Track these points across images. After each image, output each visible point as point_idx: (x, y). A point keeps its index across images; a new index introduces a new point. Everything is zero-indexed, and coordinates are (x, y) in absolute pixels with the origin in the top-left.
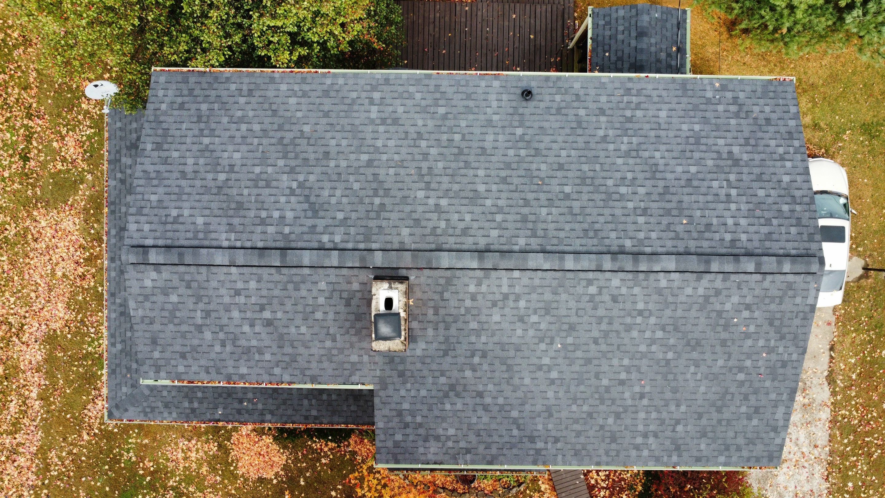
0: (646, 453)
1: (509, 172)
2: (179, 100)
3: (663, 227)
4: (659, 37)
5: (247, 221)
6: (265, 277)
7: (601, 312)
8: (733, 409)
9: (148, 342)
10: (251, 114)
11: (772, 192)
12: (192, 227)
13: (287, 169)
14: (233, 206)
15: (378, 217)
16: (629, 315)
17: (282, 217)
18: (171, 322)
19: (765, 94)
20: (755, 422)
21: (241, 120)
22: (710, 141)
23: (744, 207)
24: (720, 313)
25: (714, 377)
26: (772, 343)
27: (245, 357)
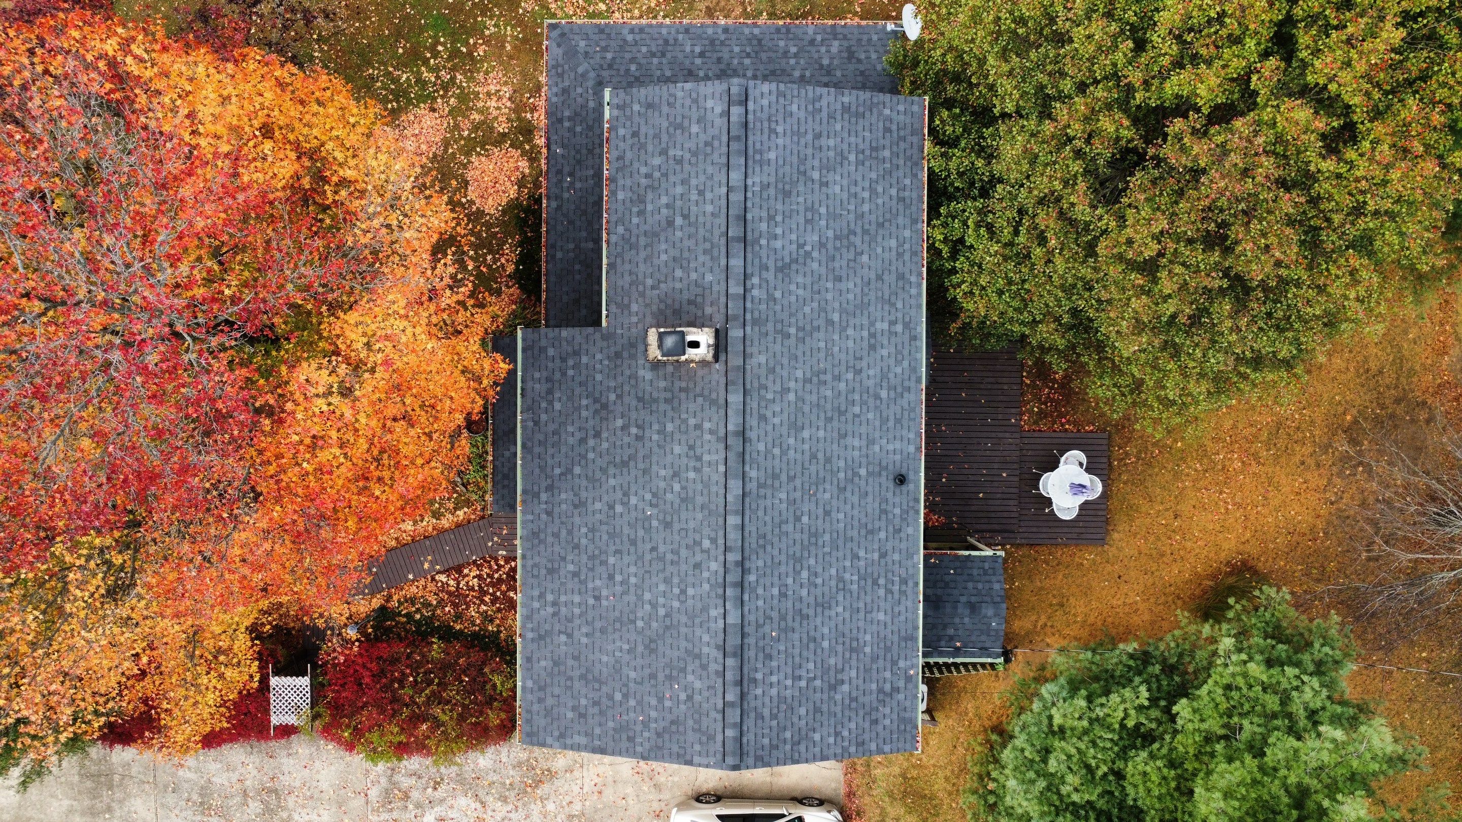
0: (536, 605)
1: (822, 461)
2: (894, 127)
3: (768, 612)
4: (970, 626)
5: (772, 202)
6: (717, 221)
7: (684, 553)
8: (583, 692)
9: (650, 99)
10: (880, 201)
11: (803, 722)
12: (765, 147)
13: (824, 240)
14: (787, 187)
15: (776, 332)
16: (681, 581)
17: (775, 237)
18: (670, 124)
19: (902, 720)
20: (570, 715)
21: (873, 191)
22: (854, 663)
23: (788, 693)
24: (683, 670)
25: (617, 668)
26: (653, 725)
27: (635, 197)
